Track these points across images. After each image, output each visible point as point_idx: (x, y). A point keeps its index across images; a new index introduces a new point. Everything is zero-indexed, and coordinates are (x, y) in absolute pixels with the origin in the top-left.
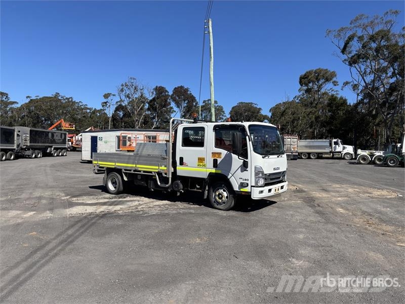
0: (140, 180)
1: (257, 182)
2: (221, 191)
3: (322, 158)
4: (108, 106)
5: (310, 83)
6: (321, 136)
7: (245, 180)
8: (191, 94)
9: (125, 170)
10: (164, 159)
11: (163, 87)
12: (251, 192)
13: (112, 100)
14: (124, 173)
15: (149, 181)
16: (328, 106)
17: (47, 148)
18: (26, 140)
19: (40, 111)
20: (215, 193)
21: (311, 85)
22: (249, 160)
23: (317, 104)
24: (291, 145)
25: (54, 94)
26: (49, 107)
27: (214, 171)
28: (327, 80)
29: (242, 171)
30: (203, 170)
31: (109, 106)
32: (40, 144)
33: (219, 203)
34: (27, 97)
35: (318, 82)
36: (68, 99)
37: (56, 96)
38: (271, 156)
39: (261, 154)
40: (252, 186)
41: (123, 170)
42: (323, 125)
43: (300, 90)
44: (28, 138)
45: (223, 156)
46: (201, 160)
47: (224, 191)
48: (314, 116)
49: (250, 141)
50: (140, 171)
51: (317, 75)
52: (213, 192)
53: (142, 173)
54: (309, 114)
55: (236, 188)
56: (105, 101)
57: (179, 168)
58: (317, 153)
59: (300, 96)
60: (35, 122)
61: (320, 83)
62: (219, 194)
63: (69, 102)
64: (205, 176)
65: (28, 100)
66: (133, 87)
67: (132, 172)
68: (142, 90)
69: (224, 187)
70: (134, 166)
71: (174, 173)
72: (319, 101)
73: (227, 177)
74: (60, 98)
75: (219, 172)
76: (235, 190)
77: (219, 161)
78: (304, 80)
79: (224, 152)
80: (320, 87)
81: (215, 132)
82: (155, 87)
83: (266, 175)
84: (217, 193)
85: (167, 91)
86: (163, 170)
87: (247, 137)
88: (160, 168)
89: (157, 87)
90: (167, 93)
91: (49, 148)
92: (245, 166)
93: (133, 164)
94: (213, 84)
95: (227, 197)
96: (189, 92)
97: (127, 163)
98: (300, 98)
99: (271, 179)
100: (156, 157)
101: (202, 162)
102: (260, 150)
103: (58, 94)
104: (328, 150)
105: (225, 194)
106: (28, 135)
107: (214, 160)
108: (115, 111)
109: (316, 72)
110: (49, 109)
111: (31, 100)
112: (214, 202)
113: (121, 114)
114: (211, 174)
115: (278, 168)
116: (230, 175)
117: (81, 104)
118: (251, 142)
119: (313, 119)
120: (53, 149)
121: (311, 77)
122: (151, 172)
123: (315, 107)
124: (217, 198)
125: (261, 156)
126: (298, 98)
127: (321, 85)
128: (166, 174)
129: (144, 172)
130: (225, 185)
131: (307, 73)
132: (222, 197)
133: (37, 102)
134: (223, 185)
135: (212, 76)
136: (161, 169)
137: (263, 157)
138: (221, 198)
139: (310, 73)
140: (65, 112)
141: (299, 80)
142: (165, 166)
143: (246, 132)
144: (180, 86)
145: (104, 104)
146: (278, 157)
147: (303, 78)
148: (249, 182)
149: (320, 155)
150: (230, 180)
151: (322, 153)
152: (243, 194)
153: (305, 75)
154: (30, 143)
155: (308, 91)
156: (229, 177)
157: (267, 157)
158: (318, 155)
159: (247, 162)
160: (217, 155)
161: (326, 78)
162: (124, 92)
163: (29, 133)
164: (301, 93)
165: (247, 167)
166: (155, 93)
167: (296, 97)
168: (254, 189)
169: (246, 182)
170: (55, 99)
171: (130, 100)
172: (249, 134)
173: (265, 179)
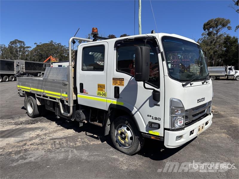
0: (48, 106)
1: (173, 123)
2: (124, 129)
3: (219, 79)
5: (211, 28)
6: (218, 64)
7: (156, 119)
9: (38, 95)
10: (65, 85)
11: (114, 35)
12: (164, 137)
14: (36, 97)
15: (56, 108)
16: (224, 44)
17: (37, 73)
18: (23, 69)
19: (42, 52)
20: (117, 131)
21: (211, 29)
22: (161, 90)
23: (215, 43)
24: (197, 70)
25: (50, 41)
26: (47, 49)
27: (115, 102)
28: (224, 26)
29: (151, 106)
30: (103, 100)
32: (33, 71)
33: (121, 145)
34: (35, 44)
35: (216, 28)
36: (58, 44)
37: (51, 42)
38: (195, 83)
39: (180, 81)
40: (165, 129)
41: (36, 95)
42: (220, 56)
43: (202, 35)
44: (24, 67)
45: (126, 83)
46: (101, 87)
47: (128, 129)
48: (212, 51)
49: (163, 60)
50: (47, 97)
51: (216, 22)
52: (115, 128)
54: (209, 50)
55: (143, 128)
57: (80, 95)
58: (215, 76)
59: (202, 39)
60: (40, 58)
61: (218, 28)
62: (122, 133)
63: (59, 46)
64: (106, 108)
67: (42, 97)
69: (127, 124)
70: (42, 91)
71: (76, 102)
72: (217, 40)
73: (131, 112)
74: (53, 43)
75: (121, 104)
76: (141, 131)
77: (121, 89)
78: (207, 26)
79: (127, 78)
80: (217, 31)
81: (117, 50)
83: (187, 111)
84: (119, 132)
86: (65, 97)
87: (159, 55)
88: (63, 95)
89: (110, 35)
91: (39, 74)
92: (155, 98)
93: (41, 89)
94: (141, 26)
95: (131, 138)
97: (38, 88)
98: (202, 40)
99: (194, 116)
100: (59, 83)
101: (102, 90)
102: (178, 75)
103: (52, 41)
104: (223, 74)
105: (129, 134)
106: (24, 66)
107: (115, 87)
109: (215, 21)
110: (47, 50)
111: (37, 45)
112: (117, 142)
114: (112, 106)
115: (203, 99)
116: (135, 109)
117: (65, 47)
118: (165, 62)
119: (212, 53)
120: (41, 74)
121: (212, 24)
122: (55, 99)
123: (214, 45)
124: (119, 138)
125: (181, 84)
126: (201, 40)
127: (219, 29)
128: (67, 102)
129: (51, 98)
130: (129, 122)
131: (209, 21)
132: (125, 137)
133: (41, 46)
134: (127, 122)
135: (140, 20)
136: (63, 97)
137: (183, 85)
138: (124, 139)
139: (211, 21)
140: (56, 52)
141: (203, 26)
142: (66, 93)
143: (158, 46)
144: (124, 34)
146: (203, 83)
147: (206, 25)
148: (161, 123)
149: (218, 77)
150: (135, 116)
151: (219, 76)
152: (152, 138)
153: (207, 23)
154: (26, 70)
155: (209, 34)
156: (133, 112)
157: (189, 85)
158: (216, 78)
159: (159, 92)
160: (118, 81)
161: (223, 24)
163: (24, 64)
164: (203, 36)
165: (159, 101)
167: (199, 39)
168: (168, 133)
169: (157, 121)
170: (51, 44)
172: (162, 50)
173: (186, 117)
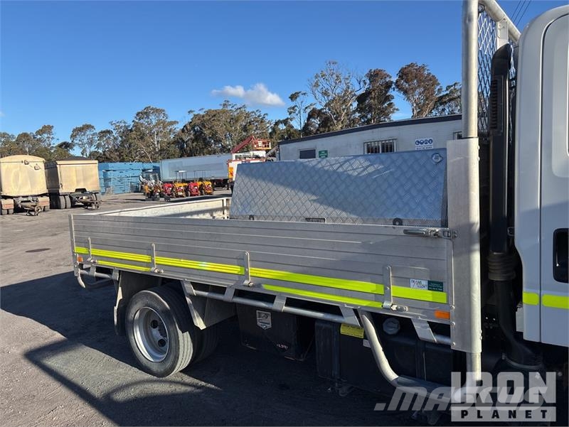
4: (297, 112)
8: (429, 74)
9: (200, 287)
11: (381, 70)
13: (302, 102)
31: (299, 112)
37: (225, 105)
41: (186, 286)
50: (270, 298)
53: (280, 306)
56: (292, 104)
65: (191, 116)
66: (334, 76)
67: (228, 297)
68: (347, 79)
70: (233, 269)
82: (367, 72)
85: (388, 76)
89: (371, 71)
90: (388, 79)
96: (426, 72)
103: (227, 102)
108: (308, 119)
111: (194, 115)
113: (316, 122)
117: (259, 114)
122: (334, 310)
129: (291, 302)
142: (435, 286)
144: (410, 63)
145: (292, 110)
162: (321, 87)
166: (368, 82)
171: (330, 98)
